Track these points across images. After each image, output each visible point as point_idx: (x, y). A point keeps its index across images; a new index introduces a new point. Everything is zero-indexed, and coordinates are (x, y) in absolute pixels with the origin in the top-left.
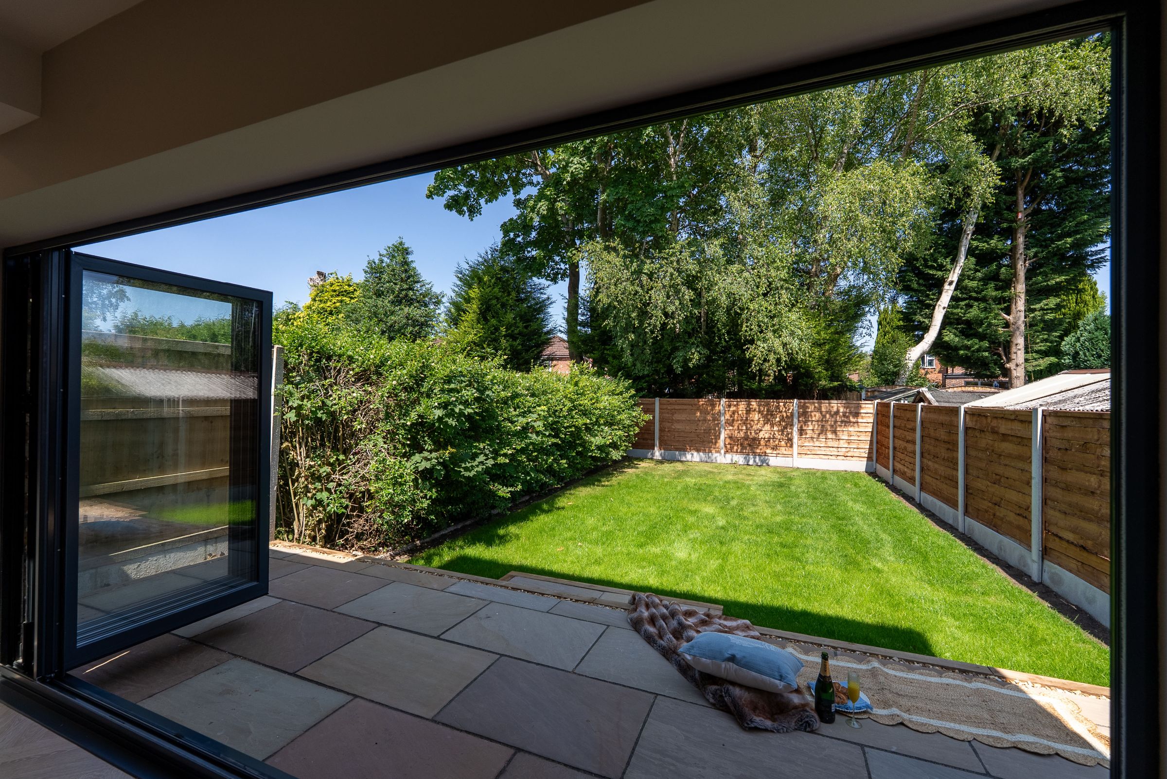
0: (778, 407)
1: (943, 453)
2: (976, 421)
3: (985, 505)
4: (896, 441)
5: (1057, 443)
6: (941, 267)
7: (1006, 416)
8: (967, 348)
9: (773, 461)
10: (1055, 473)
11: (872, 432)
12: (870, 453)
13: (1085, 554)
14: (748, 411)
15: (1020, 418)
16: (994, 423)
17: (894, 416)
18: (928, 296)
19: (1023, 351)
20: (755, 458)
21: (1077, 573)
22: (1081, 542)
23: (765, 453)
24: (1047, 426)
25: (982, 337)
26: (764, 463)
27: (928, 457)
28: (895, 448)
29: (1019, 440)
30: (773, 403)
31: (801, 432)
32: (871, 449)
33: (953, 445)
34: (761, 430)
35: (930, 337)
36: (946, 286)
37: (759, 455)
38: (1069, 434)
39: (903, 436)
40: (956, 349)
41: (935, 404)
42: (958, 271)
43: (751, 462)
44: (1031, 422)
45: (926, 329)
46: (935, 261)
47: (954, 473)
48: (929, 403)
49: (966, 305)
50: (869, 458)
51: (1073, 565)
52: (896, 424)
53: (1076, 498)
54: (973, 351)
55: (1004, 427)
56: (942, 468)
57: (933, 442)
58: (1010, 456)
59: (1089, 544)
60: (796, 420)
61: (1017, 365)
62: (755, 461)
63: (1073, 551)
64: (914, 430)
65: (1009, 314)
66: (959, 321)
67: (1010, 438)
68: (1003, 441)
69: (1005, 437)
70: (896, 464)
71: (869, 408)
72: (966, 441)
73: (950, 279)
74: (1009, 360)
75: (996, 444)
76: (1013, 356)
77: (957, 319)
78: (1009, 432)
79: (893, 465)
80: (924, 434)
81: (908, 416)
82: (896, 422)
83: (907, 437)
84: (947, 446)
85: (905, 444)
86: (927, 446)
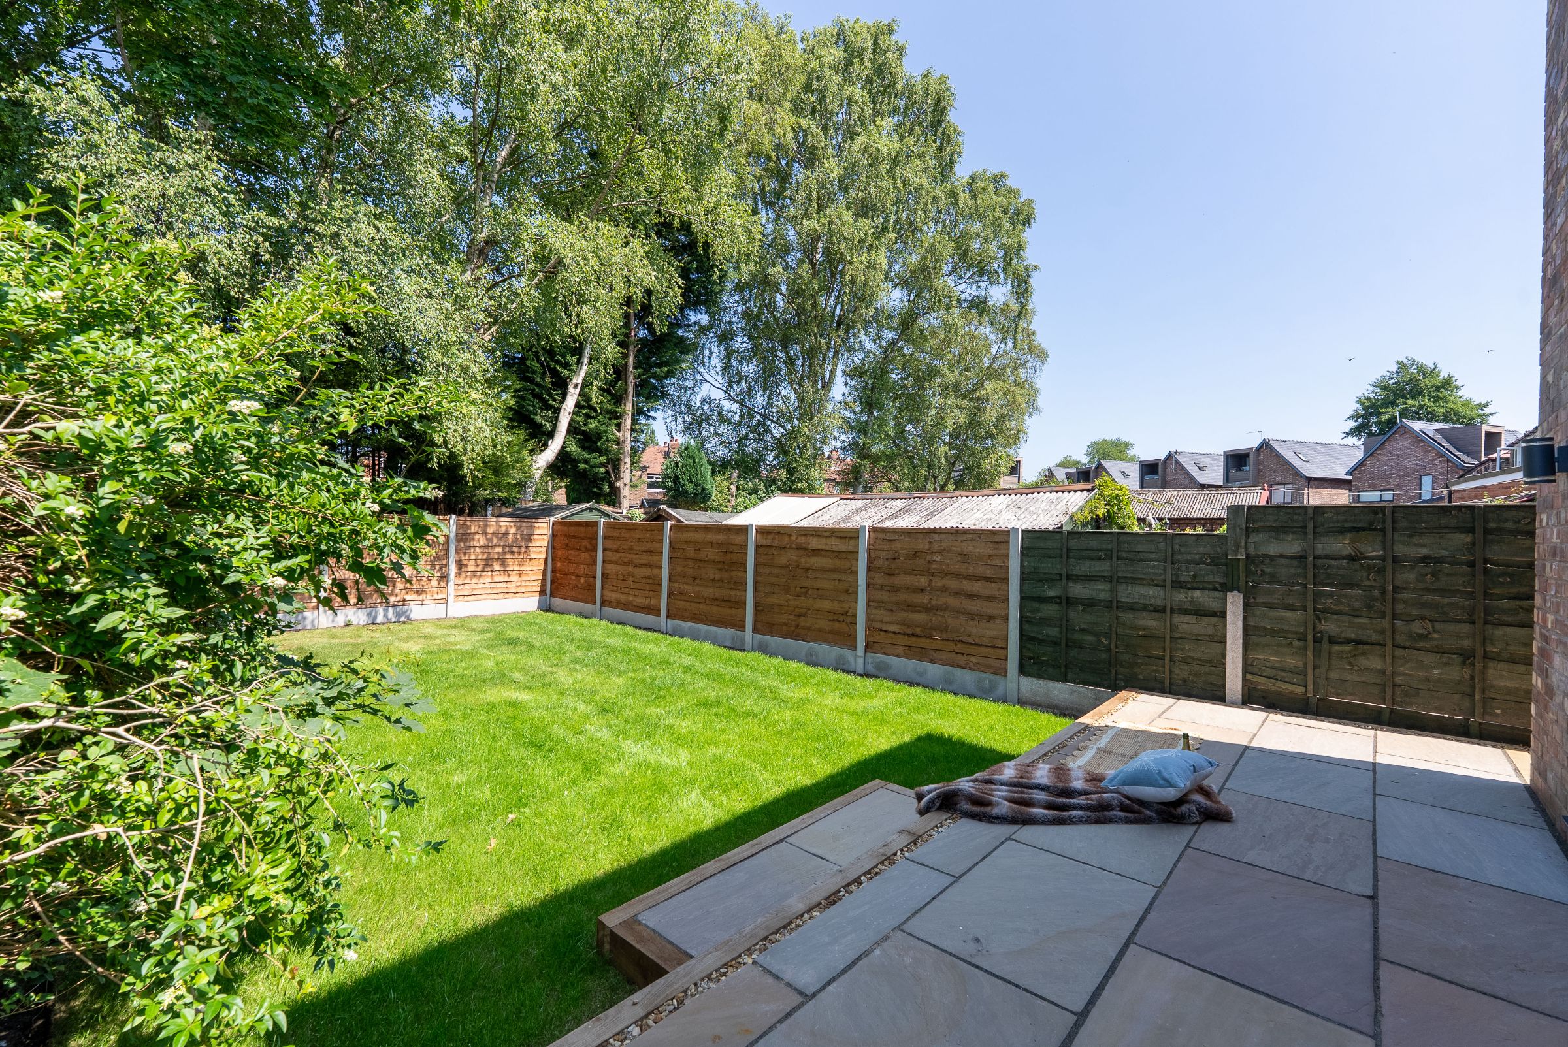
1: (712, 574)
2: (773, 539)
3: (784, 618)
4: (609, 566)
5: (884, 554)
6: (566, 365)
9: (418, 612)
10: (880, 579)
11: (546, 559)
12: (544, 584)
13: (914, 639)
17: (605, 538)
18: (550, 395)
19: (629, 470)
20: (386, 611)
21: (905, 656)
22: (909, 631)
23: (404, 600)
26: (403, 618)
27: (687, 581)
28: (605, 576)
31: (460, 564)
32: (544, 580)
33: (732, 565)
35: (555, 445)
36: (571, 389)
37: (394, 606)
39: (625, 560)
40: (576, 462)
42: (582, 374)
43: (380, 619)
45: (551, 435)
46: (564, 357)
49: (587, 415)
50: (542, 593)
51: (900, 651)
52: (609, 547)
53: (904, 597)
55: (814, 543)
56: (711, 590)
57: (691, 563)
58: (823, 570)
59: (918, 631)
60: (453, 548)
61: (625, 485)
62: (385, 616)
63: (901, 640)
64: (653, 552)
65: (619, 431)
66: (579, 431)
68: (813, 556)
69: (816, 552)
70: (611, 594)
72: (756, 559)
73: (574, 381)
74: (618, 479)
75: (803, 560)
76: (622, 475)
77: (578, 428)
79: (602, 596)
80: (675, 555)
81: (638, 536)
82: (610, 544)
83: (637, 561)
84: (720, 566)
85: (631, 569)
86: (679, 569)
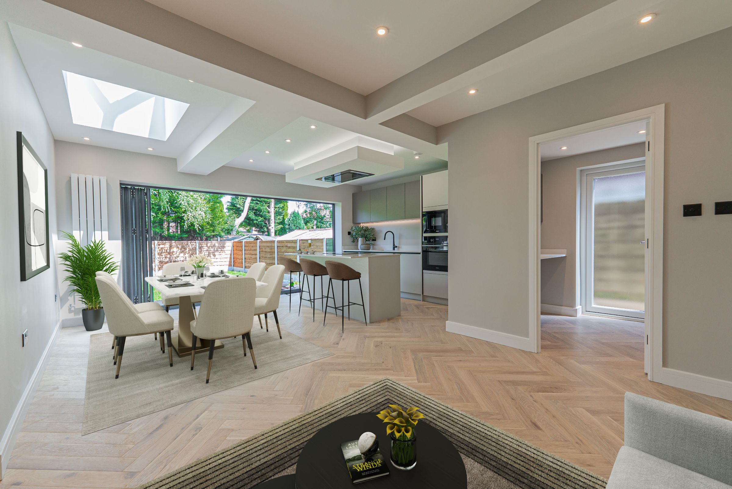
0: (188, 244)
1: (269, 256)
2: (281, 244)
4: (246, 255)
5: (302, 247)
7: (290, 242)
8: (257, 220)
11: (231, 254)
12: (230, 262)
14: (171, 247)
15: (293, 242)
16: (286, 244)
17: (245, 246)
19: (274, 223)
24: (300, 243)
25: (261, 216)
27: (262, 258)
28: (245, 258)
29: (293, 248)
30: (185, 242)
33: (272, 253)
34: (178, 257)
35: (244, 215)
38: (305, 244)
39: (250, 253)
40: (253, 220)
41: (263, 240)
44: (297, 243)
45: (242, 212)
47: (273, 261)
48: (262, 240)
49: (256, 203)
50: (230, 265)
52: (246, 249)
54: (259, 222)
55: (289, 245)
56: (268, 261)
57: (264, 253)
58: (291, 252)
61: (272, 228)
64: (256, 250)
65: (269, 208)
66: (253, 209)
67: (291, 247)
68: (289, 248)
70: (246, 264)
71: (229, 245)
72: (277, 250)
74: (270, 226)
75: (287, 250)
76: (271, 224)
77: (252, 208)
78: (291, 246)
79: (245, 265)
80: (260, 251)
81: (252, 245)
82: (247, 248)
83: (252, 253)
84: (270, 253)
85: (251, 256)
86: (262, 255)
